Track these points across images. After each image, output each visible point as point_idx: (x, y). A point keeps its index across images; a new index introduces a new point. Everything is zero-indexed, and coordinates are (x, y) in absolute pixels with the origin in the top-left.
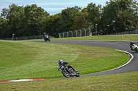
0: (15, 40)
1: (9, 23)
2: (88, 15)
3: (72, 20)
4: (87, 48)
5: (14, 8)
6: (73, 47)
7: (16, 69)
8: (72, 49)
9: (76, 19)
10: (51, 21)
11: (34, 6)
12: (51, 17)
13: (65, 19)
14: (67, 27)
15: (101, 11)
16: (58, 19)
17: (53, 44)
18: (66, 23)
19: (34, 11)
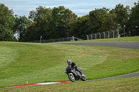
0: (43, 42)
1: (37, 25)
2: (115, 16)
3: (99, 22)
4: (115, 49)
5: (41, 11)
6: (101, 49)
7: (44, 71)
8: (100, 51)
9: (104, 20)
10: (78, 23)
11: (61, 8)
12: (79, 19)
13: (92, 20)
14: (95, 28)
15: (129, 13)
16: (86, 21)
17: (81, 47)
18: (94, 25)
19: (62, 13)
